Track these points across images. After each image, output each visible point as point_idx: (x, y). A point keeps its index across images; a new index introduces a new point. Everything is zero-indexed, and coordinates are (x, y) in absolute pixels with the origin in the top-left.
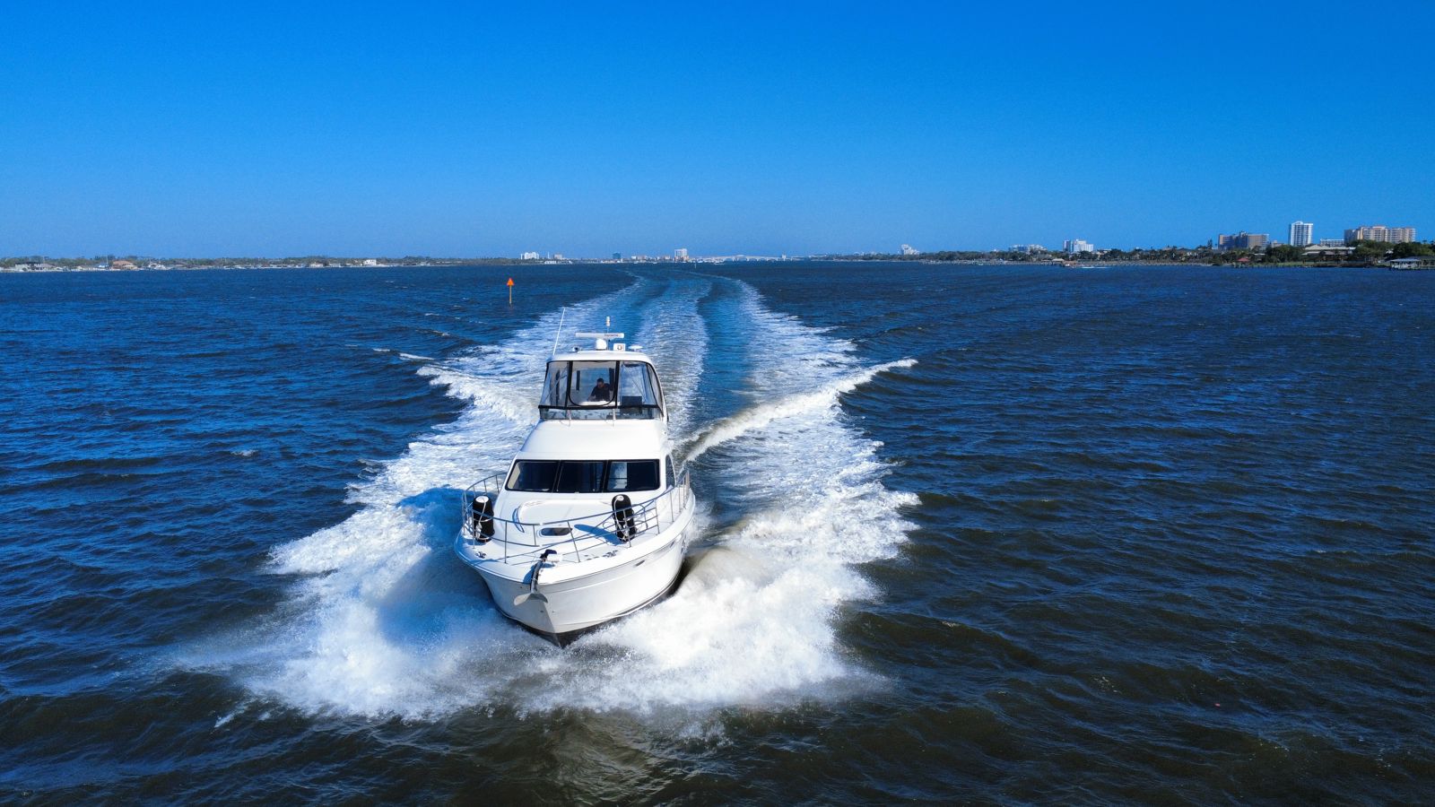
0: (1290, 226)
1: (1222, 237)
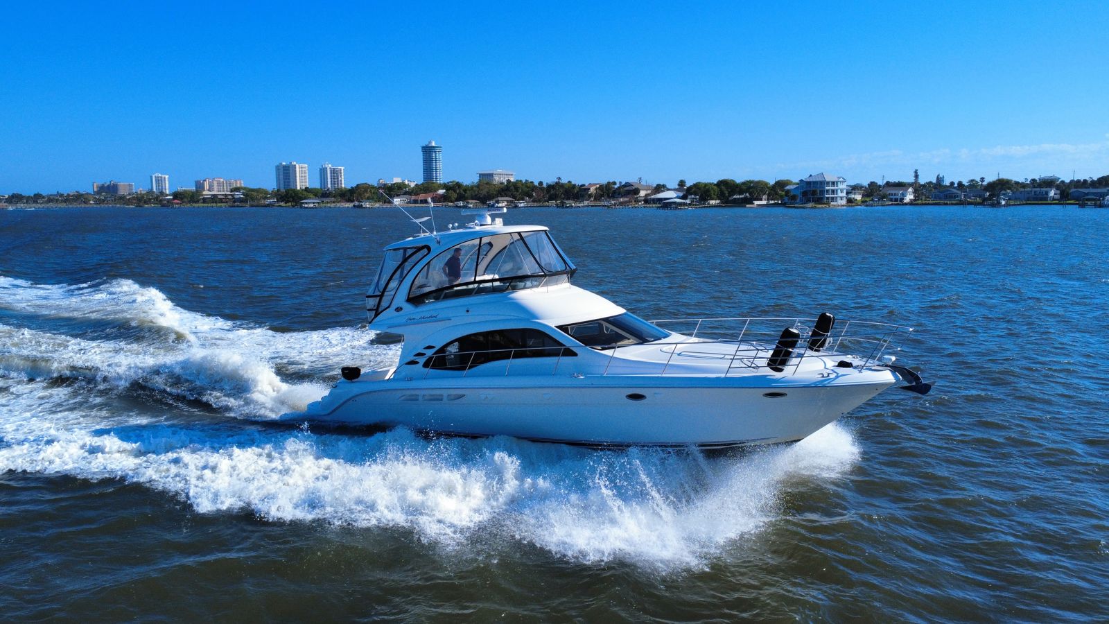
0: (151, 177)
1: (95, 185)
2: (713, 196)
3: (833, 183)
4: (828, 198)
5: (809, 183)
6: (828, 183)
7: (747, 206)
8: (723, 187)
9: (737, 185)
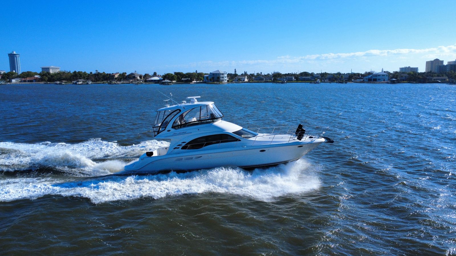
2: (175, 79)
3: (223, 74)
4: (221, 80)
5: (213, 74)
6: (221, 74)
7: (191, 83)
8: (179, 76)
9: (184, 74)
